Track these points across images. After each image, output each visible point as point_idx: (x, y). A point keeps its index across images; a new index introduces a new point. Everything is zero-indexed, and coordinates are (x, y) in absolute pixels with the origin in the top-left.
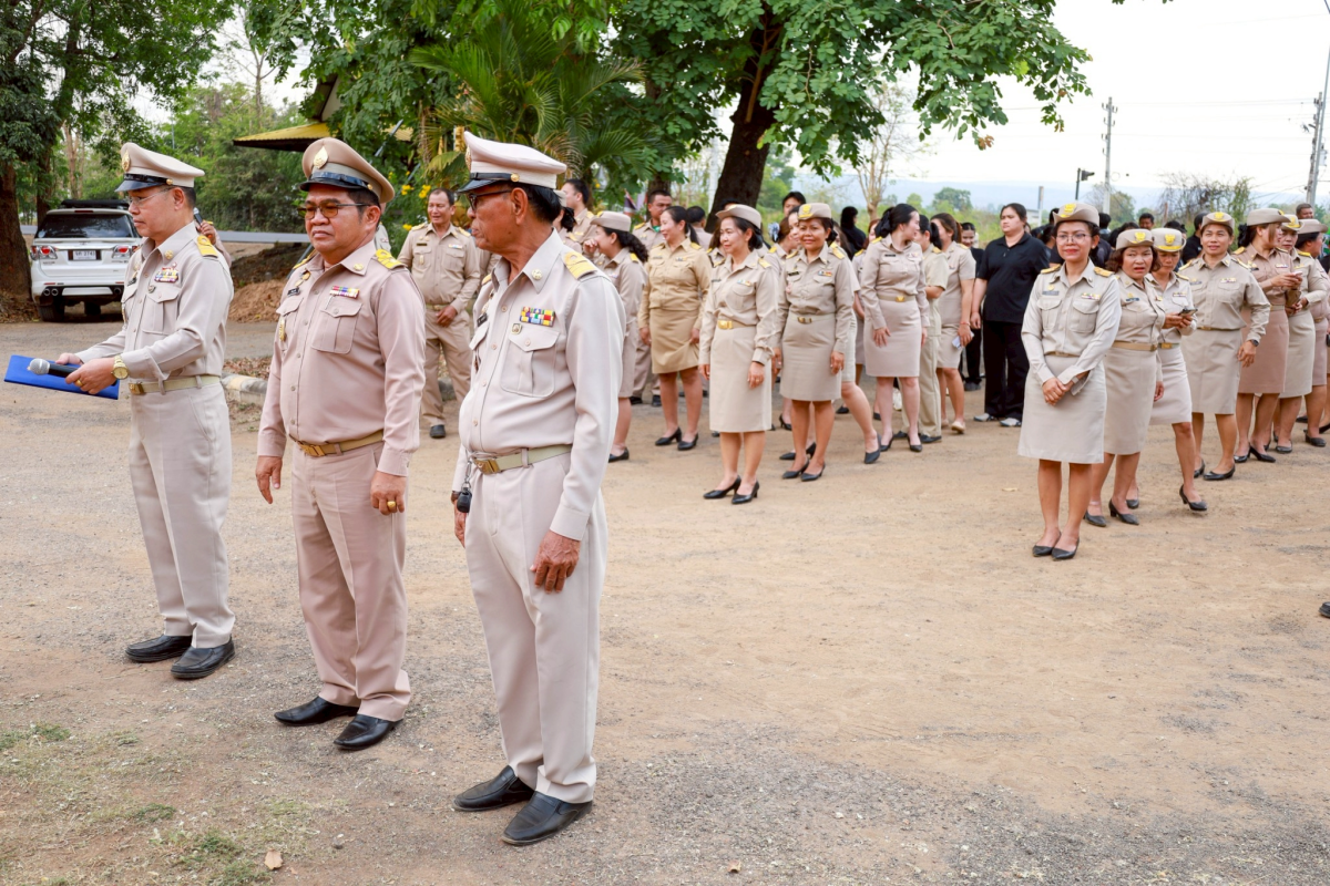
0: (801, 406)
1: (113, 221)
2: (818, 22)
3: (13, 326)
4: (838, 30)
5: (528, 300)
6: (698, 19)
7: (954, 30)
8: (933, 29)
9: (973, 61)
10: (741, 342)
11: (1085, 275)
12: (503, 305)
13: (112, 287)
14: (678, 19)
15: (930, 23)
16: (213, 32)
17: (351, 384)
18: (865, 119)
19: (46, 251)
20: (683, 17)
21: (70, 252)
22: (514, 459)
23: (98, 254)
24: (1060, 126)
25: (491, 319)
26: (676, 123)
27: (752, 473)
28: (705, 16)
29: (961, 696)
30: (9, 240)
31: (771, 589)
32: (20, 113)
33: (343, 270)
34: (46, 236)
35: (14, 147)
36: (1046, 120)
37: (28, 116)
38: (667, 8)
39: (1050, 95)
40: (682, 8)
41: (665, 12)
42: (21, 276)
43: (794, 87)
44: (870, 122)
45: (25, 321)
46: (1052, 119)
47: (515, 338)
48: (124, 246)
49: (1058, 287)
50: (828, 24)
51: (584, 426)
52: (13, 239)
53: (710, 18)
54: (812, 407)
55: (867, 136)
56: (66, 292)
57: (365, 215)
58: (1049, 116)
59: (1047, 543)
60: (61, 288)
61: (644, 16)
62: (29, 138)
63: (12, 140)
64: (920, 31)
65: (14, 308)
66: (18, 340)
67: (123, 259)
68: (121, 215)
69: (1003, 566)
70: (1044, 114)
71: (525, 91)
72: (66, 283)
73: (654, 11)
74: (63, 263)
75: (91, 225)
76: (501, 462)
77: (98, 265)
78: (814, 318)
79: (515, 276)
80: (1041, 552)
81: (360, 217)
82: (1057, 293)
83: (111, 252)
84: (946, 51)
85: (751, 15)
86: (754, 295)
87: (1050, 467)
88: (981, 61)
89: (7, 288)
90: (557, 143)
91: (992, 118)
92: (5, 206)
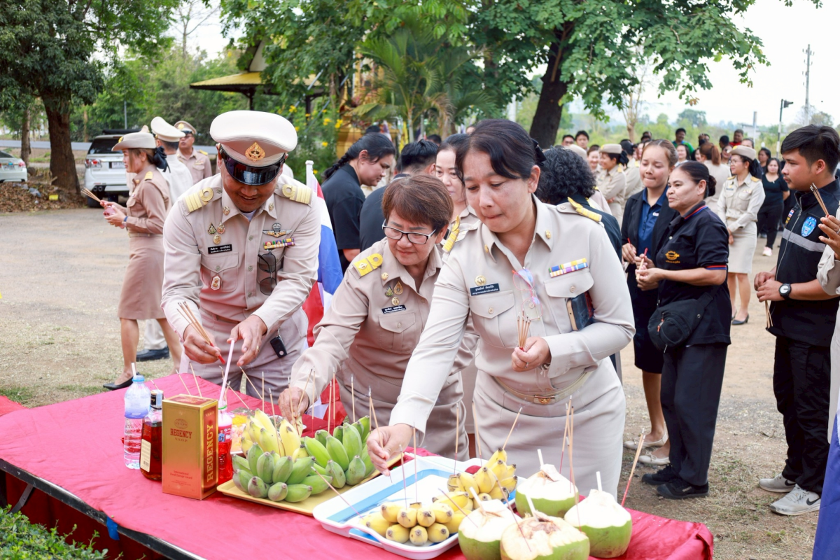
2: (596, 29)
3: (72, 210)
4: (607, 34)
7: (681, 32)
8: (666, 32)
9: (691, 52)
11: (746, 180)
14: (512, 24)
15: (666, 27)
18: (626, 82)
19: (95, 163)
20: (515, 23)
21: (110, 164)
24: (751, 84)
26: (507, 86)
28: (528, 22)
30: (65, 155)
32: (83, 75)
34: (95, 153)
35: (81, 97)
36: (742, 81)
37: (88, 76)
38: (505, 18)
39: (744, 65)
40: (515, 18)
41: (504, 21)
42: (71, 178)
44: (629, 84)
45: (79, 207)
46: (746, 80)
50: (602, 31)
52: (67, 155)
53: (531, 23)
55: (627, 92)
56: (107, 189)
58: (744, 78)
60: (104, 186)
61: (491, 22)
62: (90, 91)
63: (81, 92)
64: (660, 34)
65: (71, 199)
70: (741, 77)
71: (419, 68)
72: (107, 182)
73: (498, 20)
74: (106, 170)
84: (674, 45)
85: (556, 23)
88: (696, 52)
89: (64, 186)
90: (440, 99)
91: (703, 85)
92: (63, 133)
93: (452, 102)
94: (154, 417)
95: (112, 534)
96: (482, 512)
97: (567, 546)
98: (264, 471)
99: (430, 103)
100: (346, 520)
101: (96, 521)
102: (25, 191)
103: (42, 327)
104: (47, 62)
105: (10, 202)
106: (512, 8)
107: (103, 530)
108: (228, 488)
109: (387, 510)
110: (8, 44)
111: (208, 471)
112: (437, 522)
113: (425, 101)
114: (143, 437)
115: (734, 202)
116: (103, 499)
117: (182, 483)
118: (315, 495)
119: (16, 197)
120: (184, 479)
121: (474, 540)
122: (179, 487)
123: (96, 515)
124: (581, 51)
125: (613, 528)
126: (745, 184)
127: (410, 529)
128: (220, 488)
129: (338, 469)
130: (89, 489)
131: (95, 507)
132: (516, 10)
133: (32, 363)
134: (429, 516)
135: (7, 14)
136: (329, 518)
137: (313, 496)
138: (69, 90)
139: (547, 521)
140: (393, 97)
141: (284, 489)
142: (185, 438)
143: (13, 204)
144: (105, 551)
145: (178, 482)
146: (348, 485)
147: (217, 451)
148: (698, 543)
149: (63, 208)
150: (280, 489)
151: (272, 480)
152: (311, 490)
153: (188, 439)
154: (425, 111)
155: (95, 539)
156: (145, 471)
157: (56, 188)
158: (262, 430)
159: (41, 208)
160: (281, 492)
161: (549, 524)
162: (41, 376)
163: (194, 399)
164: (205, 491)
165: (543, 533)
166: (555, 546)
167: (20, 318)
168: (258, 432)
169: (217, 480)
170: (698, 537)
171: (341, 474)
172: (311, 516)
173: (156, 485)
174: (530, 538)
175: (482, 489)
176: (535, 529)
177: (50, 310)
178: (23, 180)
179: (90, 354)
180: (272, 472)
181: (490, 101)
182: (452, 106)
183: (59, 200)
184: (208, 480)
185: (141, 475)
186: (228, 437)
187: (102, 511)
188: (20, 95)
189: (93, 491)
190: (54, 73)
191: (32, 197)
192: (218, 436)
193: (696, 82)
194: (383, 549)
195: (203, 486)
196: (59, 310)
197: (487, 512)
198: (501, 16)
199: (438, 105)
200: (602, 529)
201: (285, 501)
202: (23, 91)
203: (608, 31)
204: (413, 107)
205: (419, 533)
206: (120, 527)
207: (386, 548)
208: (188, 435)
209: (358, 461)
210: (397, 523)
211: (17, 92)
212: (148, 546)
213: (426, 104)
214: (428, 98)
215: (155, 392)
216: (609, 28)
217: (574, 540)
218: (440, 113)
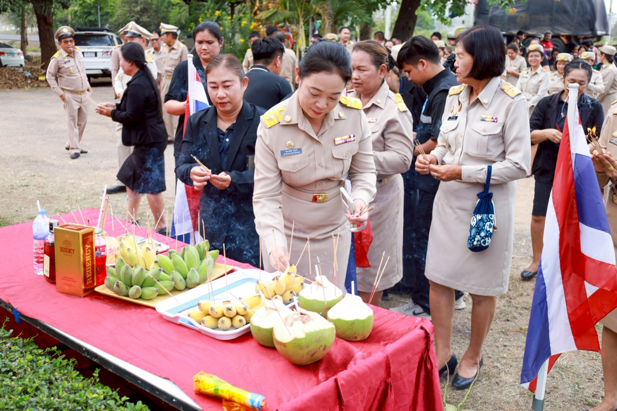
1: (100, 38)
11: (537, 70)
13: (102, 70)
23: (96, 54)
30: (50, 46)
48: (107, 50)
52: (52, 46)
67: (107, 57)
68: (105, 35)
75: (89, 40)
77: (96, 59)
83: (102, 53)
90: (323, 7)
92: (48, 30)
93: (333, 9)
94: (51, 239)
95: (17, 320)
96: (266, 308)
97: (316, 332)
98: (125, 278)
99: (315, 9)
100: (180, 312)
101: (6, 310)
102: (21, 73)
103: (21, 174)
105: (10, 81)
107: (12, 316)
108: (103, 289)
109: (201, 305)
111: (87, 277)
112: (237, 314)
113: (312, 9)
114: (45, 253)
115: (528, 87)
116: (12, 296)
117: (69, 285)
118: (161, 295)
119: (14, 78)
120: (71, 283)
121: (258, 327)
122: (67, 288)
123: (6, 306)
125: (358, 321)
126: (536, 73)
127: (219, 318)
128: (97, 289)
129: (179, 277)
130: (5, 288)
131: (6, 301)
133: (12, 200)
134: (230, 310)
136: (167, 311)
137: (159, 295)
139: (305, 315)
140: (288, 5)
141: (138, 290)
142: (70, 254)
143: (12, 83)
144: (11, 331)
145: (66, 284)
146: (187, 288)
147: (95, 263)
148: (422, 332)
150: (135, 290)
151: (131, 283)
152: (157, 291)
153: (72, 254)
154: (312, 15)
155: (7, 323)
156: (47, 277)
158: (128, 249)
159: (33, 86)
160: (136, 292)
161: (306, 316)
162: (17, 209)
163: (76, 226)
164: (85, 291)
165: (300, 322)
166: (308, 332)
167: (7, 167)
168: (126, 250)
169: (95, 284)
170: (422, 328)
171: (181, 281)
172: (154, 309)
173: (52, 286)
174: (291, 326)
175: (277, 293)
176: (295, 320)
177: (30, 161)
178: (21, 65)
179: (54, 194)
180: (131, 278)
181: (361, 8)
182: (332, 12)
184: (88, 283)
185: (44, 279)
186: (103, 253)
187: (10, 304)
189: (7, 290)
191: (26, 78)
192: (95, 253)
194: (200, 332)
195: (83, 287)
196: (36, 161)
197: (270, 308)
199: (321, 11)
200: (350, 321)
201: (140, 298)
204: (303, 13)
205: (223, 322)
206: (21, 314)
207: (202, 332)
208: (72, 251)
209: (193, 271)
210: (209, 315)
212: (39, 328)
213: (313, 11)
214: (314, 6)
215: (52, 221)
217: (322, 328)
218: (323, 17)
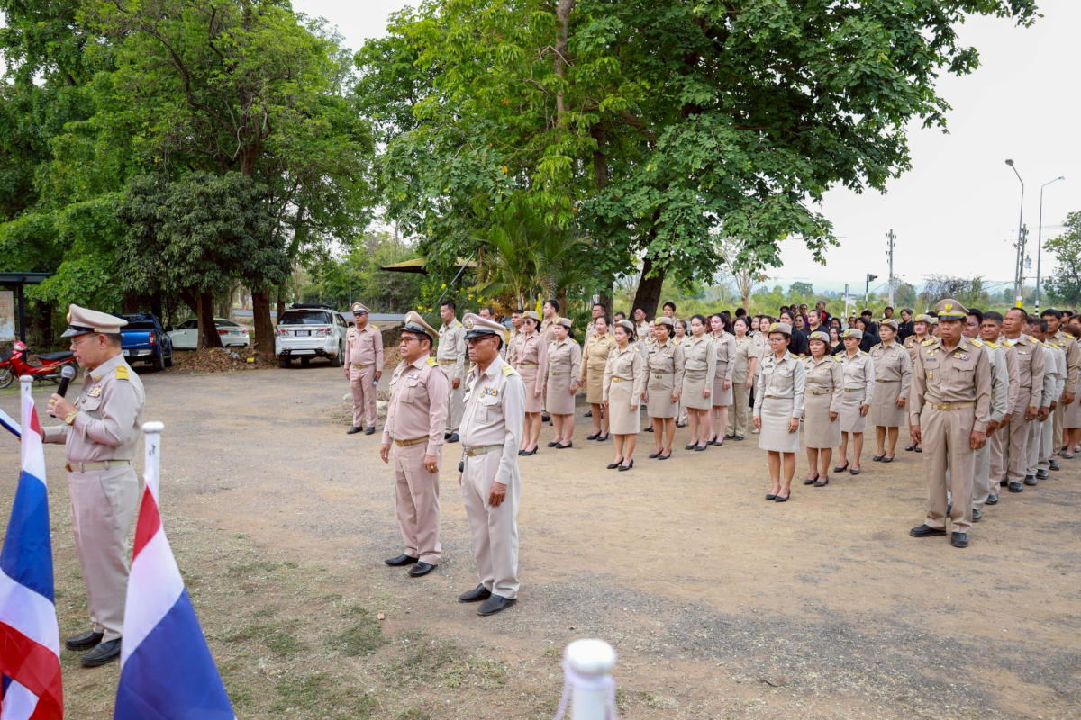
0: (658, 420)
1: (317, 315)
2: (679, 214)
3: (265, 371)
4: (688, 218)
5: (486, 384)
6: (619, 211)
8: (742, 217)
9: (762, 234)
10: (625, 388)
11: (784, 358)
12: (477, 386)
13: (316, 350)
14: (608, 211)
15: (741, 212)
16: (373, 209)
17: (415, 415)
18: (714, 261)
19: (283, 331)
20: (611, 210)
21: (296, 332)
22: (480, 450)
23: (310, 332)
24: (824, 262)
25: (472, 390)
27: (630, 455)
28: (624, 209)
29: (701, 563)
30: (265, 325)
31: (625, 513)
32: (273, 261)
33: (413, 367)
34: (283, 323)
35: (270, 278)
36: (816, 260)
37: (278, 262)
38: (603, 205)
39: (818, 246)
40: (611, 205)
41: (601, 207)
42: (270, 344)
43: (663, 248)
44: (716, 263)
46: (819, 259)
47: (481, 400)
48: (322, 328)
49: (772, 364)
50: (683, 215)
51: (509, 437)
54: (664, 421)
55: (715, 270)
56: (292, 353)
57: (423, 344)
58: (817, 257)
59: (773, 493)
60: (290, 351)
61: (591, 210)
63: (270, 274)
64: (735, 218)
65: (266, 361)
66: (268, 379)
67: (322, 335)
68: (322, 312)
69: (748, 504)
70: (814, 256)
71: (527, 252)
72: (293, 348)
73: (596, 208)
74: (292, 337)
75: (306, 317)
76: (474, 451)
77: (309, 339)
78: (663, 375)
79: (482, 374)
80: (770, 498)
81: (420, 344)
82: (771, 367)
83: (316, 332)
84: (747, 228)
85: (645, 209)
86: (632, 365)
87: (775, 454)
88: (766, 233)
89: (261, 350)
90: (544, 279)
91: (773, 264)
92: (264, 307)
93: (555, 281)
99: (535, 282)
102: (227, 354)
104: (243, 250)
105: (213, 364)
106: (608, 198)
110: (210, 236)
113: (531, 281)
119: (219, 359)
124: (665, 233)
132: (611, 200)
135: (212, 212)
138: (260, 272)
140: (504, 277)
143: (215, 366)
149: (257, 368)
157: (254, 352)
159: (238, 369)
178: (246, 344)
182: (554, 284)
183: (255, 362)
188: (220, 277)
190: (249, 260)
191: (232, 360)
193: (766, 261)
198: (599, 204)
199: (541, 284)
202: (223, 274)
203: (688, 214)
204: (520, 285)
211: (218, 275)
213: (532, 283)
216: (689, 212)
218: (544, 291)
